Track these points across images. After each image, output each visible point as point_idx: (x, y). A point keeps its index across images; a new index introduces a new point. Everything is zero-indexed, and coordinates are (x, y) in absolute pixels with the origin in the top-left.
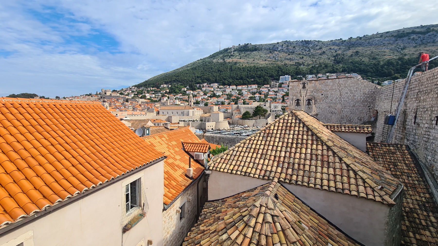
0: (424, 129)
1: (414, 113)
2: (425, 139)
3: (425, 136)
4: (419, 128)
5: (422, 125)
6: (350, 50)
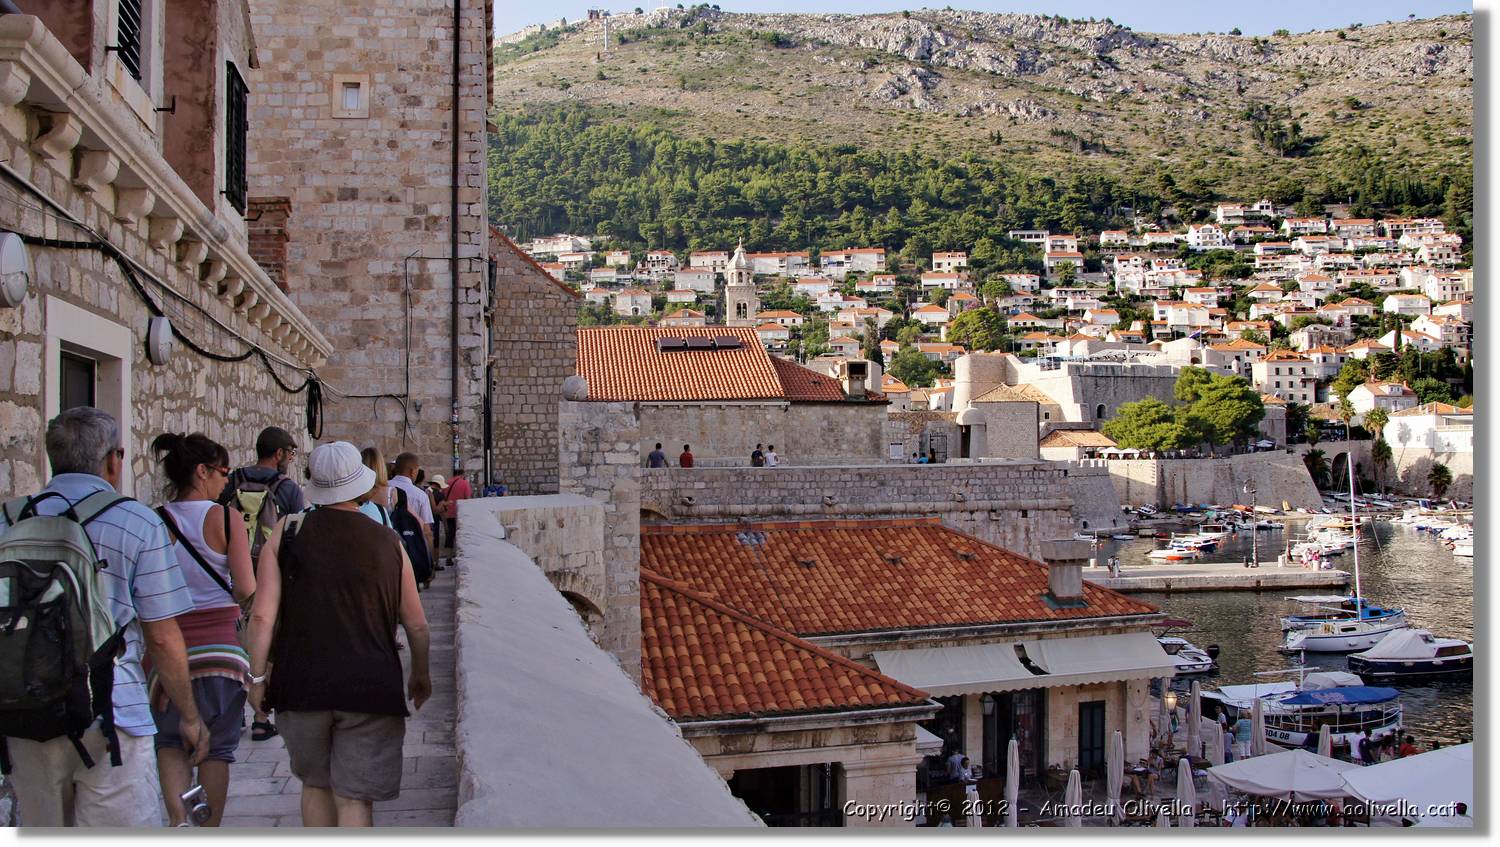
6: (1310, 92)
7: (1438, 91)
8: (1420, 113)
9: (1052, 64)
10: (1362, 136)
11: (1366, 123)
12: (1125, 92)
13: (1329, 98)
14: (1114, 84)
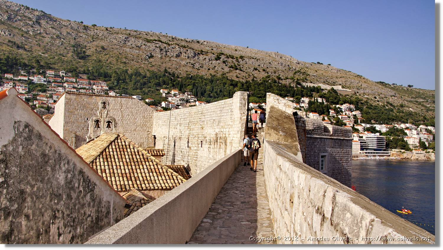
0: (194, 151)
1: (187, 138)
2: (195, 159)
3: (195, 156)
4: (191, 151)
5: (192, 148)
6: (94, 42)
7: (125, 49)
8: (118, 53)
9: (19, 20)
10: (102, 57)
11: (104, 54)
12: (40, 33)
13: (98, 45)
14: (38, 30)
